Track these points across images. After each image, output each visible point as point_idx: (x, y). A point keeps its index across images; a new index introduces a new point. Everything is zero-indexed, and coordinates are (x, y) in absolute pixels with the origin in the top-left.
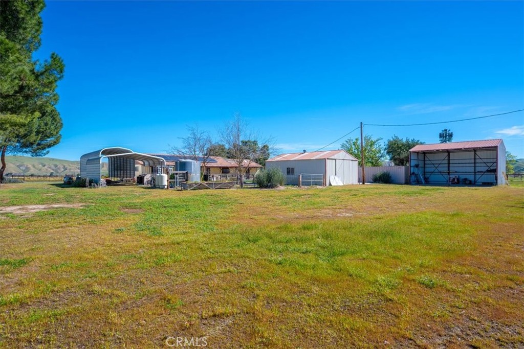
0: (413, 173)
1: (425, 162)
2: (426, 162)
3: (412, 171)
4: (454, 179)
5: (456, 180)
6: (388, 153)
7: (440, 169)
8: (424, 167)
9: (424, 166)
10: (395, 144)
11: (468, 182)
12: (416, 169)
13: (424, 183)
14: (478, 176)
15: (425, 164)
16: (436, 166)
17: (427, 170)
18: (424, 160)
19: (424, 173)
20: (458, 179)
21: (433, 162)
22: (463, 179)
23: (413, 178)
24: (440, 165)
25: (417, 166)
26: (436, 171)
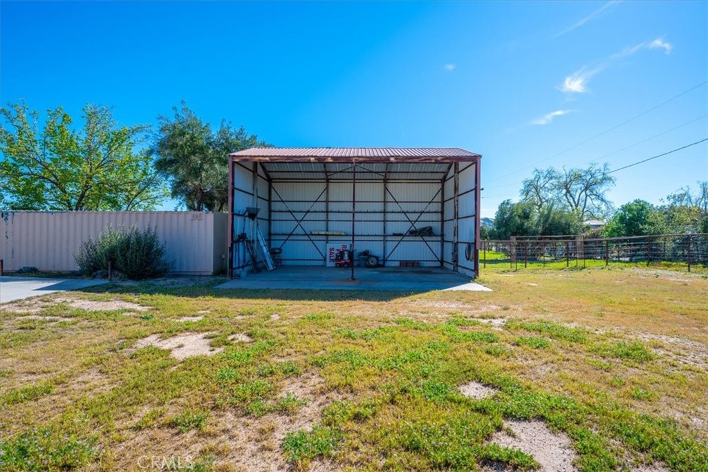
0: (243, 237)
1: (270, 206)
2: (276, 206)
3: (238, 232)
4: (342, 253)
5: (346, 257)
6: (162, 166)
7: (308, 227)
8: (270, 220)
9: (270, 216)
10: (182, 134)
11: (372, 262)
12: (249, 222)
13: (271, 268)
14: (390, 246)
15: (270, 211)
16: (299, 216)
17: (277, 227)
18: (270, 201)
19: (270, 236)
20: (351, 254)
21: (291, 206)
22: (361, 254)
23: (241, 253)
24: (310, 216)
25: (252, 214)
26: (299, 231)
